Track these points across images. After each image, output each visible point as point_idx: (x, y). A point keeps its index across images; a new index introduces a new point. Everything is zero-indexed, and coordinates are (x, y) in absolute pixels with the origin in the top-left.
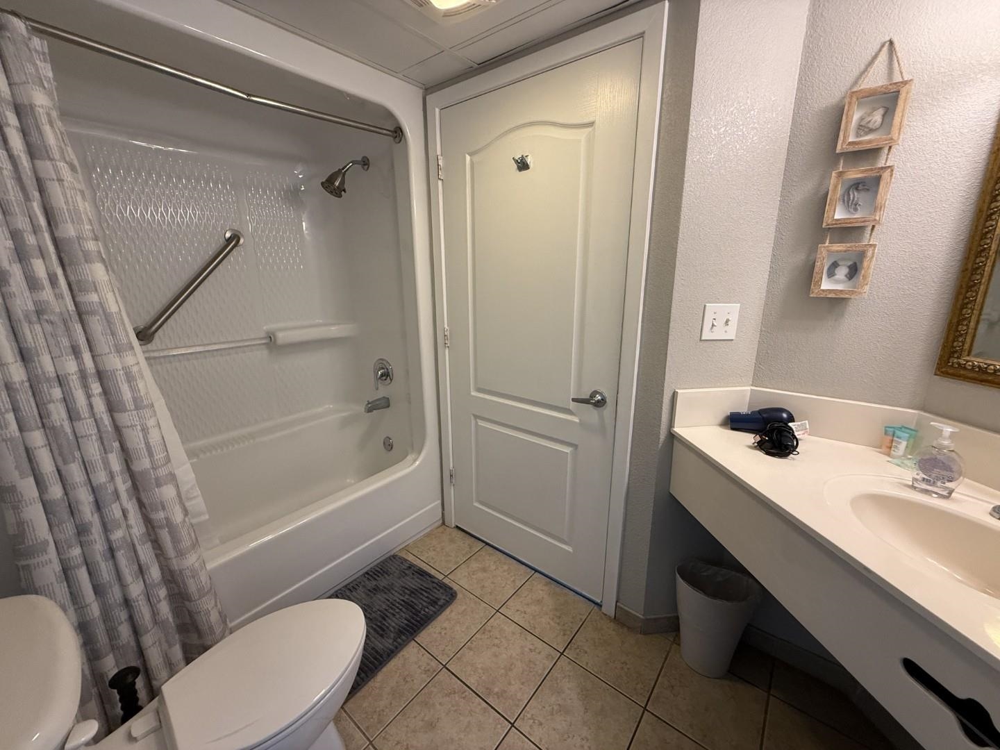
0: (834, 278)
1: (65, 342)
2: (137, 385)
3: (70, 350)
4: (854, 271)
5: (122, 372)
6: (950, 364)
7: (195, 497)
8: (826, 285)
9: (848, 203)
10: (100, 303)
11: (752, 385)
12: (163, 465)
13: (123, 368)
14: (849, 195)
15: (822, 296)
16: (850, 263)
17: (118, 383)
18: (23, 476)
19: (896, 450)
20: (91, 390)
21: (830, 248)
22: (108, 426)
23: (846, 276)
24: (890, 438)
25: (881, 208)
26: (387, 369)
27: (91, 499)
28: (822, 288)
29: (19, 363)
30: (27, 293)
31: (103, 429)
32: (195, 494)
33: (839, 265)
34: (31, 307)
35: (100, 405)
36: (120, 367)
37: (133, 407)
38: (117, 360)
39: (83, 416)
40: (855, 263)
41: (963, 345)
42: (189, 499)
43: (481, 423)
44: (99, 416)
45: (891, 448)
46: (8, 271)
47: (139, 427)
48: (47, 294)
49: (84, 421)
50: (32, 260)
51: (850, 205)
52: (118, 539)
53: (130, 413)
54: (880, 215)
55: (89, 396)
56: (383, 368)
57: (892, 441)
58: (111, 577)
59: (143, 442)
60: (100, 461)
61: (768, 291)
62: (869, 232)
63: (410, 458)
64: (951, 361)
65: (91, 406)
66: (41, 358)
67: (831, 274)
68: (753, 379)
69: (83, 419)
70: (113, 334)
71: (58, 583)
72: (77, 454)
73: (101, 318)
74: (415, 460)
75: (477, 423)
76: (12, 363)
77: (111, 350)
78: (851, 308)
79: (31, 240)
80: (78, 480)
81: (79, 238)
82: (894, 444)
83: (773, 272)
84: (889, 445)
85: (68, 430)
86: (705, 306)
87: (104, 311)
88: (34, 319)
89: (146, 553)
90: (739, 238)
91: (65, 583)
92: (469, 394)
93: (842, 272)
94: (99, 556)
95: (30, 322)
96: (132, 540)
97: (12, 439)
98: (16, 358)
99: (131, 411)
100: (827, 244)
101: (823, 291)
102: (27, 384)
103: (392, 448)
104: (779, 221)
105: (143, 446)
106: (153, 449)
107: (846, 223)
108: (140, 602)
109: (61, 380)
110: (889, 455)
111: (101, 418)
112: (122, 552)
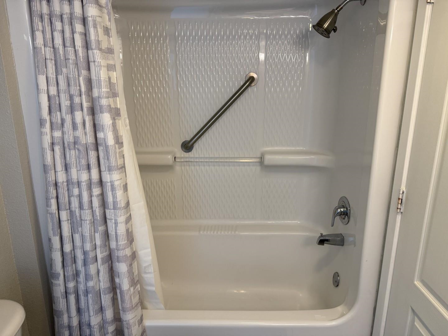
1: (84, 162)
2: (116, 194)
3: (85, 167)
5: (109, 184)
7: (150, 273)
10: (104, 139)
12: (123, 249)
13: (110, 181)
17: (107, 191)
18: (54, 235)
20: (93, 192)
22: (98, 217)
26: (347, 209)
27: (82, 257)
29: (64, 171)
30: (71, 132)
31: (95, 218)
32: (150, 271)
34: (72, 140)
35: (96, 203)
36: (109, 181)
37: (112, 207)
38: (108, 176)
39: (84, 208)
42: (146, 273)
43: (418, 324)
44: (94, 209)
46: (65, 119)
47: (113, 221)
48: (80, 132)
49: (85, 211)
50: (75, 112)
52: (90, 287)
53: (110, 211)
55: (91, 196)
56: (343, 207)
58: (85, 307)
59: (114, 231)
60: (89, 237)
63: (340, 309)
65: (91, 202)
66: (72, 170)
69: (84, 210)
70: (108, 159)
71: (62, 298)
72: (80, 229)
73: (103, 148)
74: (342, 315)
75: (413, 321)
76: (60, 171)
77: (106, 169)
79: (77, 100)
80: (78, 245)
81: (99, 97)
85: (78, 214)
87: (105, 144)
88: (72, 147)
89: (106, 300)
91: (65, 299)
92: (413, 281)
94: (81, 292)
95: (70, 149)
96: (100, 290)
97: (51, 214)
98: (62, 168)
99: (111, 209)
102: (65, 184)
103: (338, 286)
105: (114, 233)
106: (118, 237)
108: (95, 330)
109: (79, 184)
111: (95, 211)
112: (91, 295)
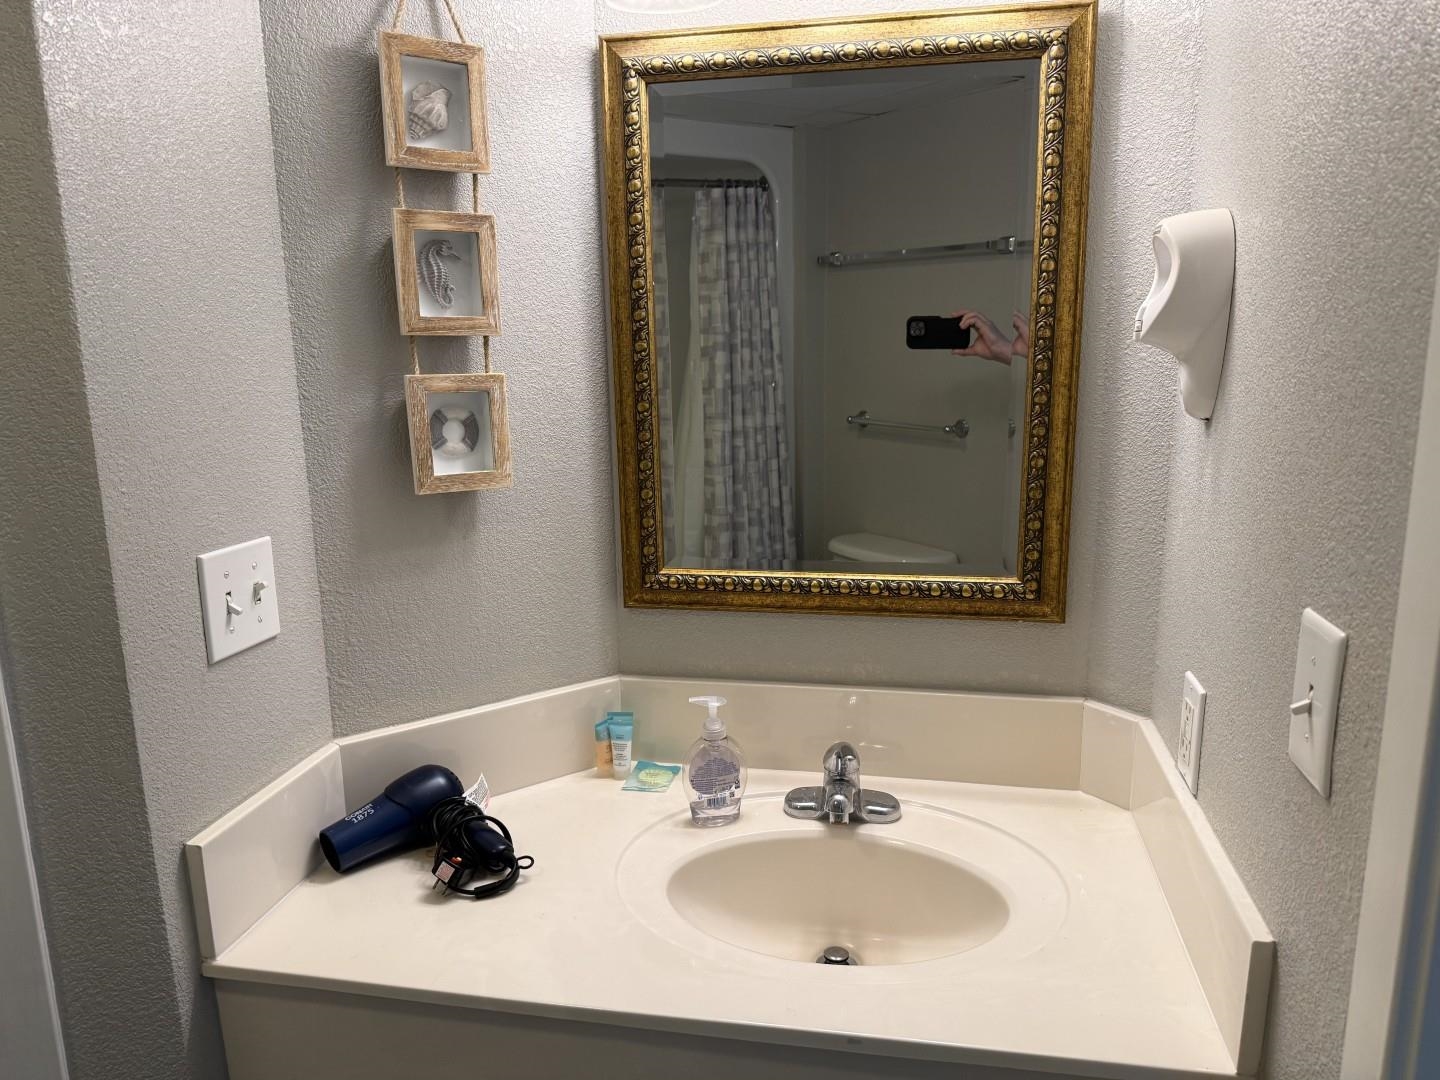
0: (444, 447)
4: (473, 433)
6: (649, 585)
8: (441, 468)
9: (432, 285)
11: (336, 735)
14: (429, 265)
15: (440, 491)
16: (464, 415)
19: (623, 763)
21: (427, 383)
23: (463, 440)
24: (605, 743)
25: (493, 302)
28: (437, 473)
33: (447, 420)
40: (473, 415)
41: (656, 551)
45: (612, 760)
51: (440, 291)
54: (495, 316)
57: (610, 746)
61: (312, 491)
62: (482, 350)
64: (647, 579)
67: (439, 441)
68: (333, 720)
78: (484, 509)
82: (615, 752)
83: (311, 440)
84: (607, 756)
86: (198, 562)
90: (227, 355)
93: (453, 433)
100: (418, 375)
101: (439, 479)
104: (294, 309)
107: (444, 328)
110: (612, 776)
